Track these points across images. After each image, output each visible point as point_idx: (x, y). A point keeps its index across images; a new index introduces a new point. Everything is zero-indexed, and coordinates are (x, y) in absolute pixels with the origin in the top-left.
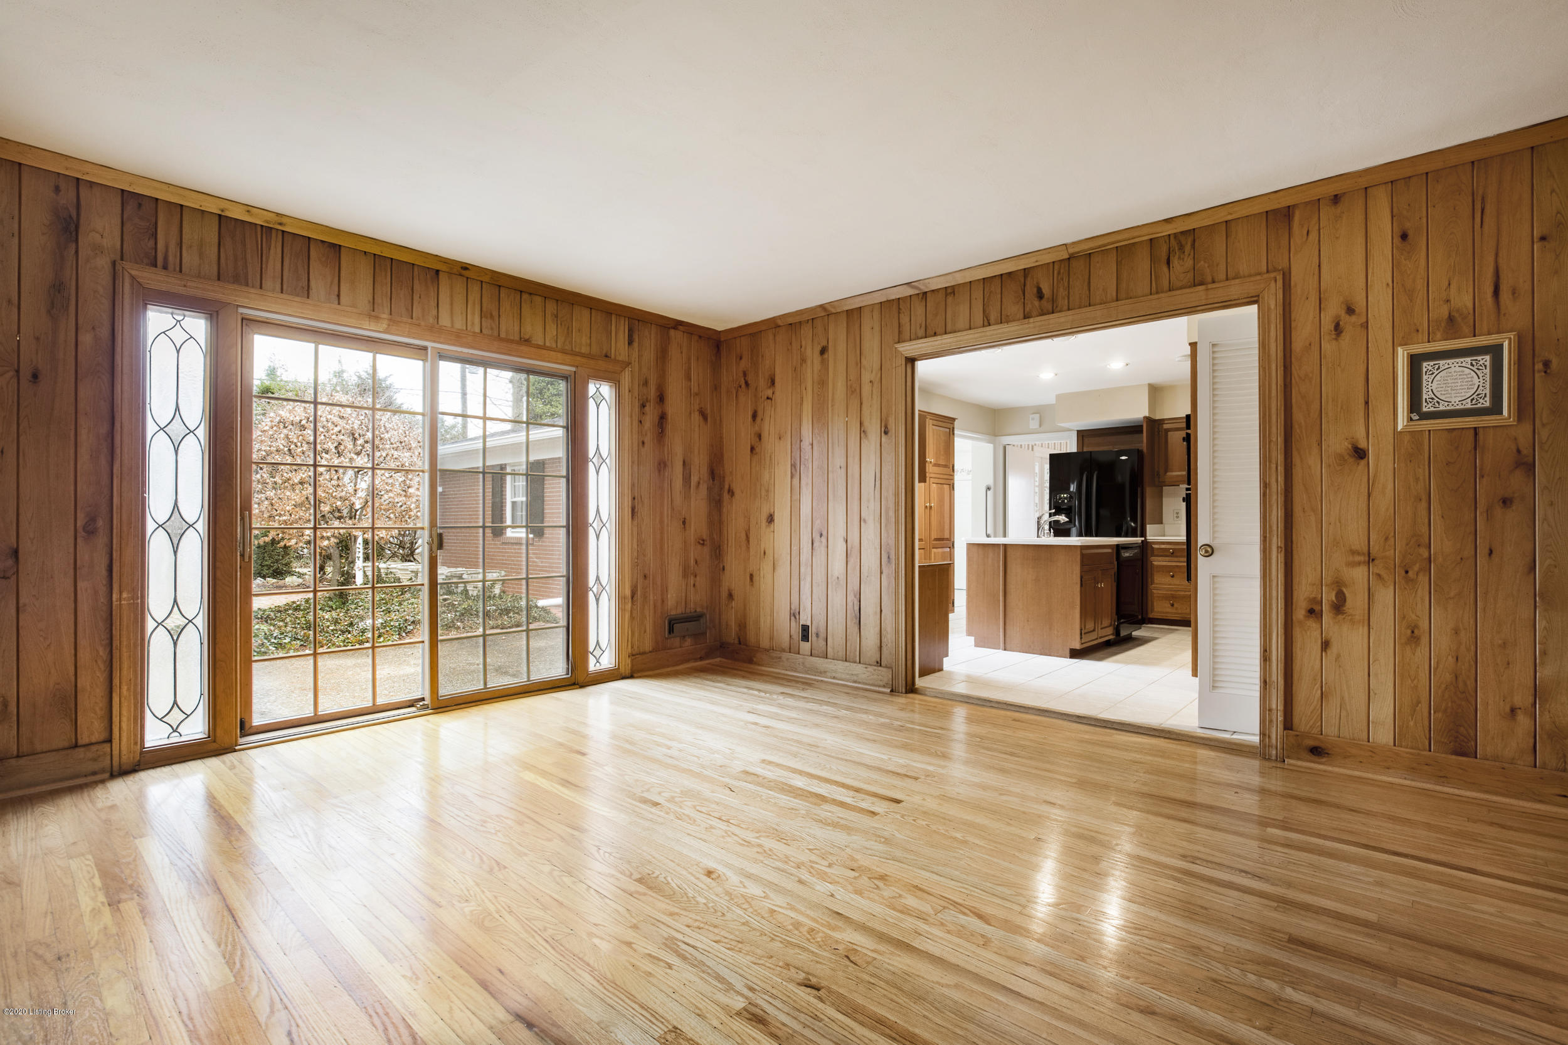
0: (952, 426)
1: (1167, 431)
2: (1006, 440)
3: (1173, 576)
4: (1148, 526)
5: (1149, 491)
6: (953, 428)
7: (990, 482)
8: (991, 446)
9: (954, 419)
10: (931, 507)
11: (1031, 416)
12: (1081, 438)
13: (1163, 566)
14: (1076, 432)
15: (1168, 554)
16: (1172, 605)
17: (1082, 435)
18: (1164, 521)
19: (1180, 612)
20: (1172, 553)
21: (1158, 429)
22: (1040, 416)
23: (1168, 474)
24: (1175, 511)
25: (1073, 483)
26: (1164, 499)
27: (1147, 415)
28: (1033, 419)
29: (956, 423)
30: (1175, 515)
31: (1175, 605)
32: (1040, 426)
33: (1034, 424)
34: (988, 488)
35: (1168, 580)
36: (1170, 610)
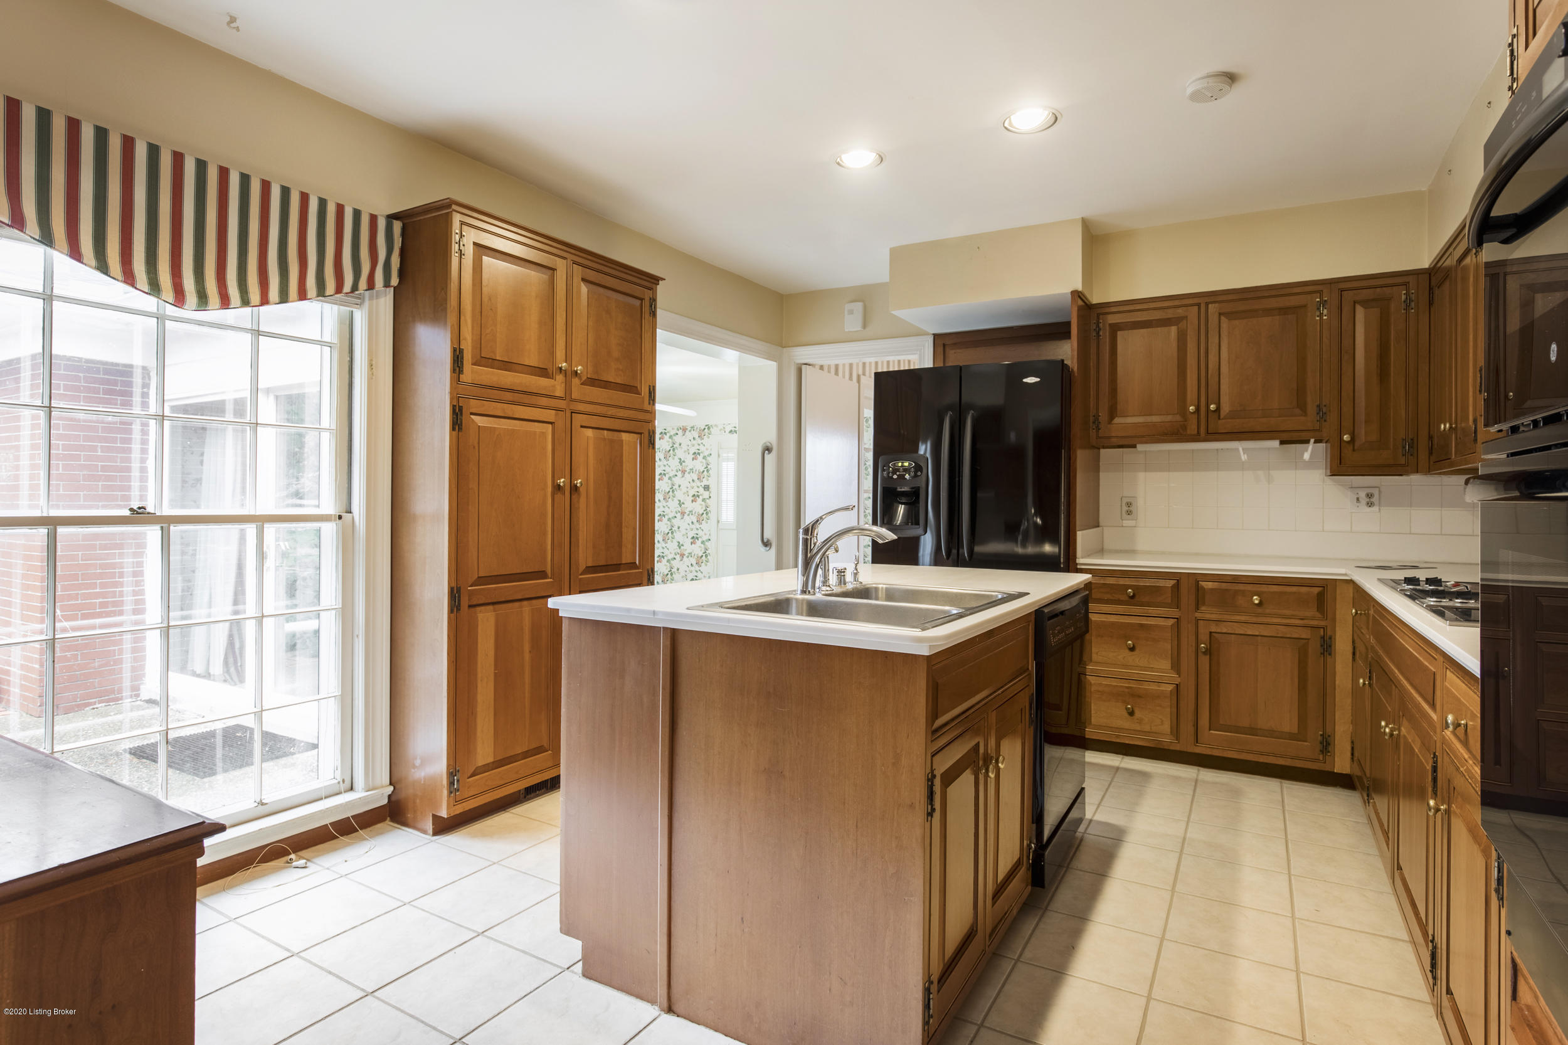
0: (648, 294)
1: (1115, 328)
2: (803, 354)
3: (1132, 649)
4: (1079, 534)
5: (1081, 457)
6: (653, 300)
7: (771, 437)
8: (772, 365)
9: (655, 280)
10: (574, 489)
11: (848, 307)
12: (940, 349)
13: (1113, 624)
14: (930, 340)
15: (1124, 598)
16: (1131, 713)
17: (942, 342)
18: (1101, 523)
19: (1147, 728)
20: (1133, 597)
21: (1098, 323)
22: (865, 308)
23: (1117, 420)
24: (1125, 501)
25: (925, 442)
26: (1101, 473)
27: (1080, 289)
28: (851, 312)
29: (661, 288)
30: (1125, 508)
31: (1138, 714)
32: (865, 326)
33: (852, 323)
34: (768, 449)
35: (1123, 655)
36: (1125, 723)
